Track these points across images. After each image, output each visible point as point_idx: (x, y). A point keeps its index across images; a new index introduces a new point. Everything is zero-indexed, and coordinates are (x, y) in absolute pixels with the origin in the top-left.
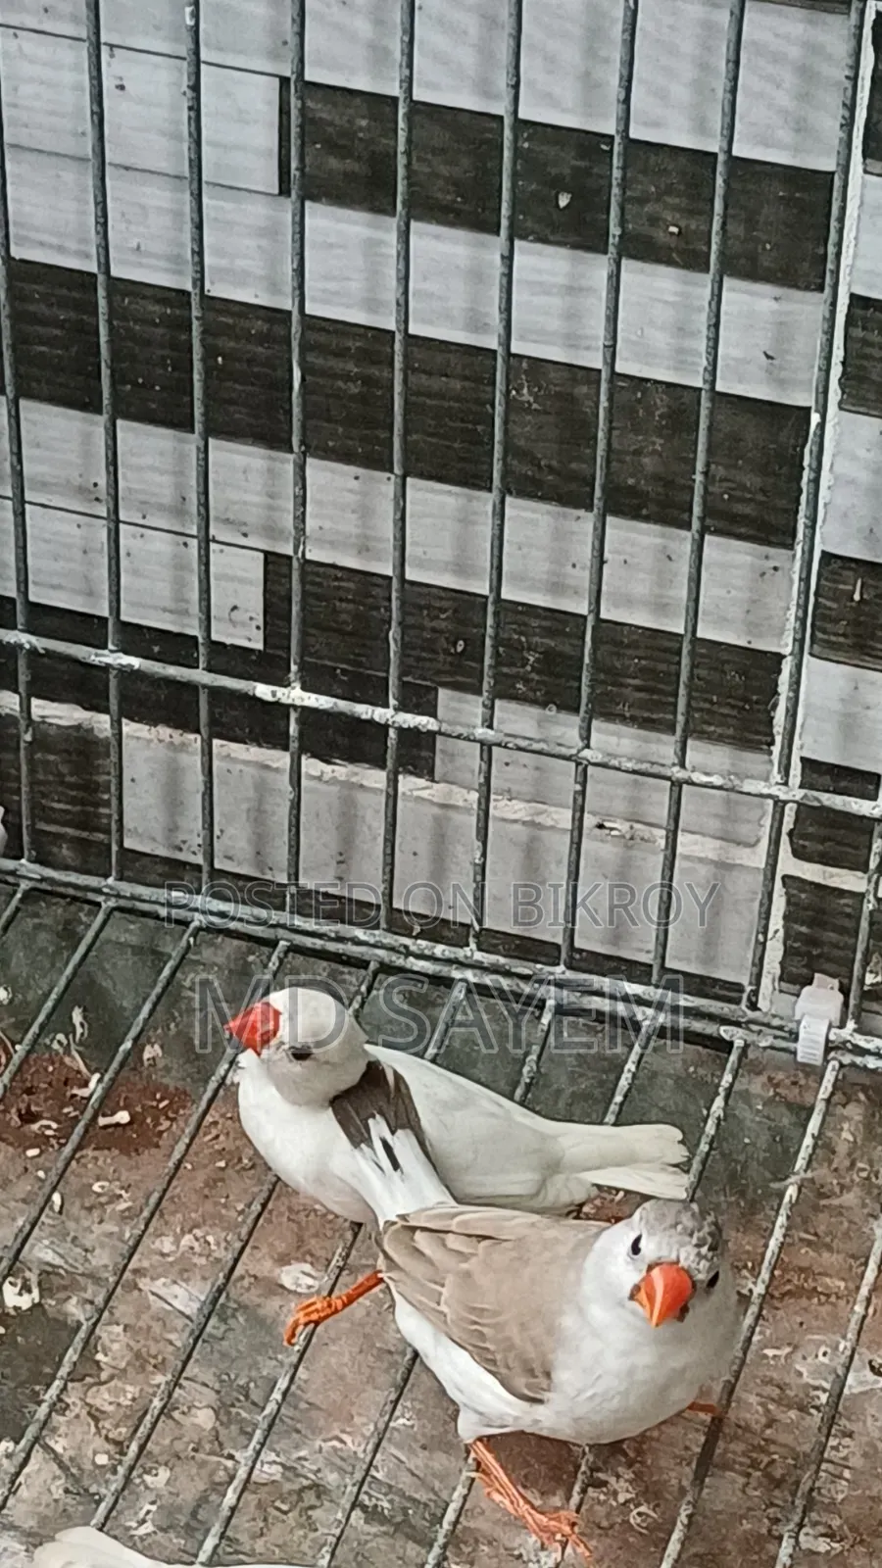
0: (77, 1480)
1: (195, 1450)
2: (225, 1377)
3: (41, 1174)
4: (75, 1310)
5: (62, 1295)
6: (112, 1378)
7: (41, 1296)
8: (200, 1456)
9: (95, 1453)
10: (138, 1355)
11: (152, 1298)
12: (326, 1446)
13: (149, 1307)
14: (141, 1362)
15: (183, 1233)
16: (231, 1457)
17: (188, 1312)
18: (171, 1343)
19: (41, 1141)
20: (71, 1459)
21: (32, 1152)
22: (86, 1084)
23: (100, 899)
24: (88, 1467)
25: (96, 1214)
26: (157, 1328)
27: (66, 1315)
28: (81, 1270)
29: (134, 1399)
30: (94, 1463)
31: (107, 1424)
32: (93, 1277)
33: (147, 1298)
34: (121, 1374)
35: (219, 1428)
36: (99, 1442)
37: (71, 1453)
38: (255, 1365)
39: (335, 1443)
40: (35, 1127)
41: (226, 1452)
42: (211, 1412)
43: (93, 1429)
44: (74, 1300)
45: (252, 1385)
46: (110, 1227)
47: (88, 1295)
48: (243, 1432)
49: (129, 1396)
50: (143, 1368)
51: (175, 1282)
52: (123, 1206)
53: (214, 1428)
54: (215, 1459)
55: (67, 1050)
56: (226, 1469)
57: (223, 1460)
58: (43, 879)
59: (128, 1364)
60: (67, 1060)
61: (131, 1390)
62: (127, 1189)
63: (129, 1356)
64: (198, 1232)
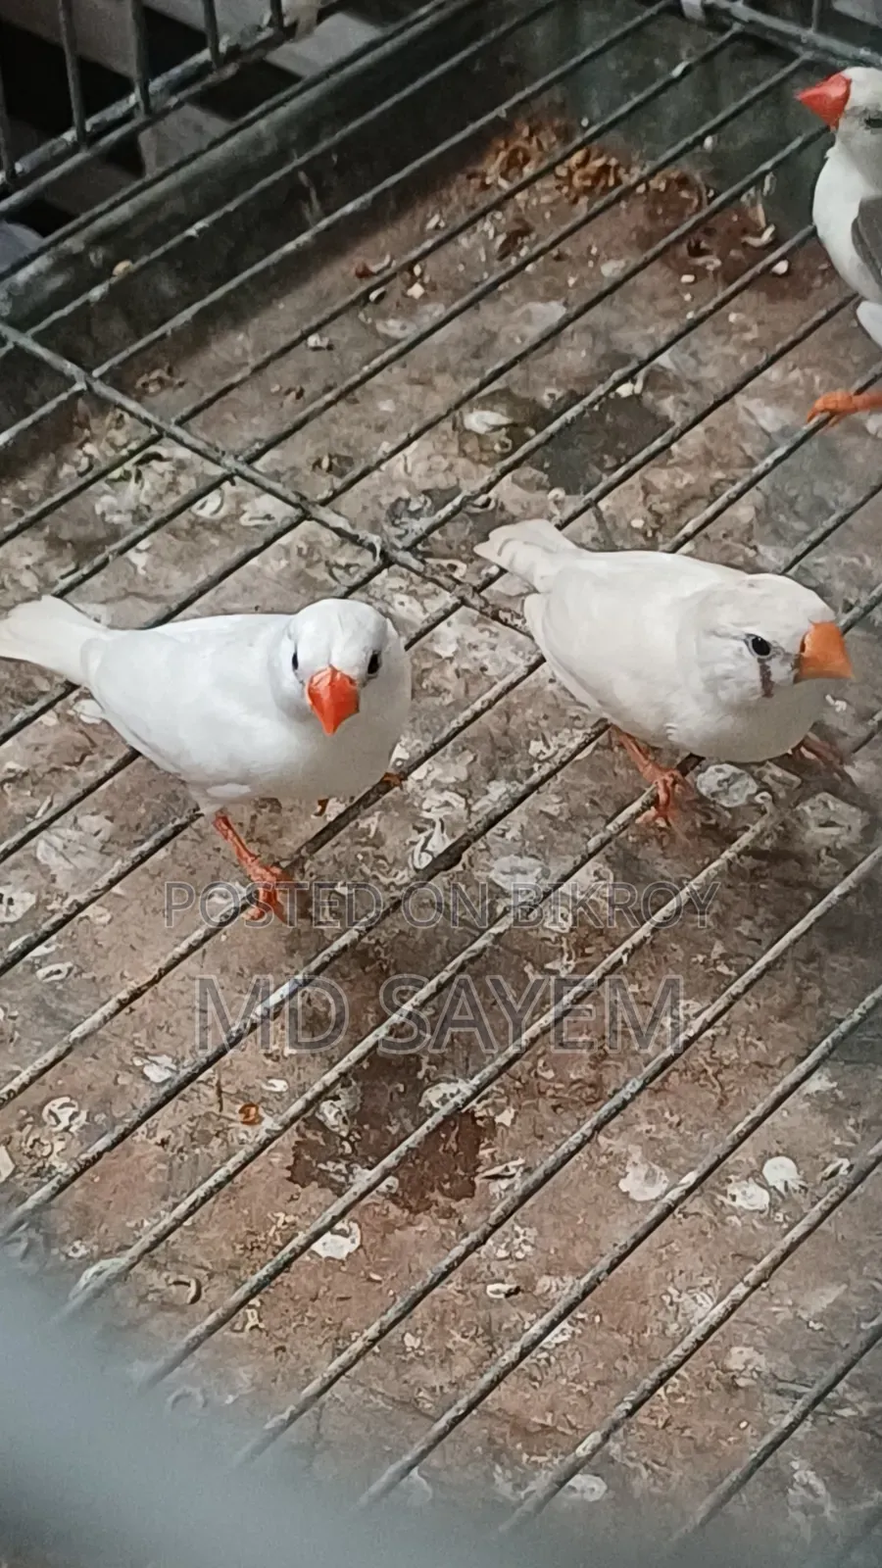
0: (608, 534)
1: (725, 536)
2: (778, 486)
3: (688, 297)
4: (668, 406)
5: (663, 392)
6: (676, 464)
7: (644, 388)
8: (728, 541)
9: (633, 518)
10: (708, 453)
11: (742, 413)
12: (845, 560)
13: (736, 417)
14: (708, 457)
15: (794, 367)
16: (755, 548)
17: (770, 429)
18: (742, 450)
19: (700, 273)
20: (612, 517)
21: (687, 278)
22: (760, 234)
23: (799, 49)
24: (622, 524)
25: (722, 338)
26: (735, 436)
27: (658, 408)
28: (690, 376)
29: (688, 485)
30: (629, 525)
31: (654, 498)
32: (696, 385)
33: (737, 412)
34: (686, 464)
35: (755, 523)
36: (642, 510)
37: (611, 511)
38: (811, 483)
39: (855, 560)
40: (700, 261)
41: (752, 544)
42: (752, 510)
43: (641, 499)
44: (672, 398)
45: (800, 499)
46: (730, 350)
47: (686, 397)
48: (775, 532)
49: (685, 482)
50: (708, 464)
51: (767, 404)
52: (749, 337)
53: (751, 525)
54: (741, 546)
55: (754, 203)
56: (745, 556)
57: (747, 550)
58: (751, 22)
59: (697, 457)
60: (751, 213)
61: (689, 478)
62: (760, 323)
63: (700, 452)
64: (808, 371)
